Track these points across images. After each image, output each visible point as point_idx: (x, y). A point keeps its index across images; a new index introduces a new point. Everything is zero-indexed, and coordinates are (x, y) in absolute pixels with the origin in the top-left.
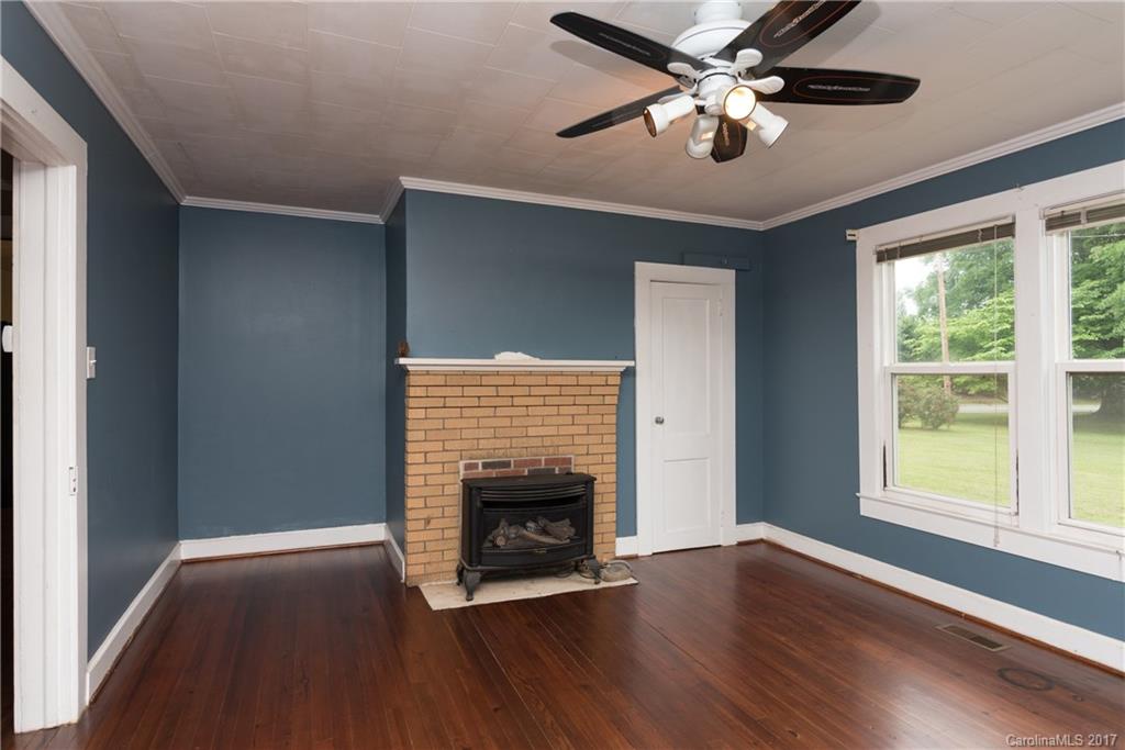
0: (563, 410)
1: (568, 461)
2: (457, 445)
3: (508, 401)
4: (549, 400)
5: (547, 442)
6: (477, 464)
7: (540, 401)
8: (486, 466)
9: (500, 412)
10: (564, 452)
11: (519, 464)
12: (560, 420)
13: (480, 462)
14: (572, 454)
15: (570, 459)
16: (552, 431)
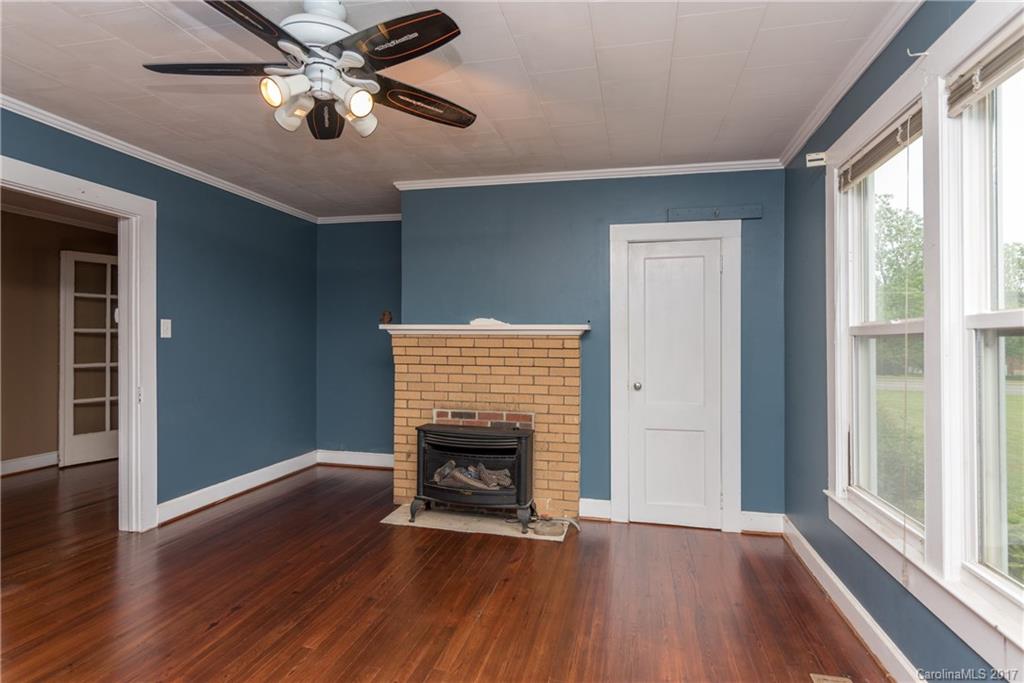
0: (524, 371)
1: (529, 418)
2: (430, 396)
3: (471, 361)
4: (509, 362)
5: (509, 399)
6: (447, 413)
7: (501, 361)
8: (454, 415)
9: (466, 370)
10: (524, 410)
11: (483, 416)
12: (521, 380)
13: (450, 411)
14: (533, 412)
15: (531, 416)
16: (515, 389)
